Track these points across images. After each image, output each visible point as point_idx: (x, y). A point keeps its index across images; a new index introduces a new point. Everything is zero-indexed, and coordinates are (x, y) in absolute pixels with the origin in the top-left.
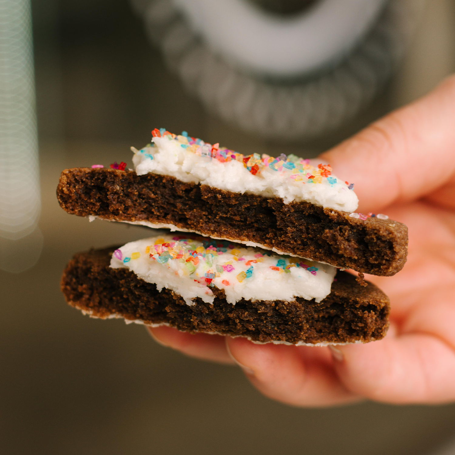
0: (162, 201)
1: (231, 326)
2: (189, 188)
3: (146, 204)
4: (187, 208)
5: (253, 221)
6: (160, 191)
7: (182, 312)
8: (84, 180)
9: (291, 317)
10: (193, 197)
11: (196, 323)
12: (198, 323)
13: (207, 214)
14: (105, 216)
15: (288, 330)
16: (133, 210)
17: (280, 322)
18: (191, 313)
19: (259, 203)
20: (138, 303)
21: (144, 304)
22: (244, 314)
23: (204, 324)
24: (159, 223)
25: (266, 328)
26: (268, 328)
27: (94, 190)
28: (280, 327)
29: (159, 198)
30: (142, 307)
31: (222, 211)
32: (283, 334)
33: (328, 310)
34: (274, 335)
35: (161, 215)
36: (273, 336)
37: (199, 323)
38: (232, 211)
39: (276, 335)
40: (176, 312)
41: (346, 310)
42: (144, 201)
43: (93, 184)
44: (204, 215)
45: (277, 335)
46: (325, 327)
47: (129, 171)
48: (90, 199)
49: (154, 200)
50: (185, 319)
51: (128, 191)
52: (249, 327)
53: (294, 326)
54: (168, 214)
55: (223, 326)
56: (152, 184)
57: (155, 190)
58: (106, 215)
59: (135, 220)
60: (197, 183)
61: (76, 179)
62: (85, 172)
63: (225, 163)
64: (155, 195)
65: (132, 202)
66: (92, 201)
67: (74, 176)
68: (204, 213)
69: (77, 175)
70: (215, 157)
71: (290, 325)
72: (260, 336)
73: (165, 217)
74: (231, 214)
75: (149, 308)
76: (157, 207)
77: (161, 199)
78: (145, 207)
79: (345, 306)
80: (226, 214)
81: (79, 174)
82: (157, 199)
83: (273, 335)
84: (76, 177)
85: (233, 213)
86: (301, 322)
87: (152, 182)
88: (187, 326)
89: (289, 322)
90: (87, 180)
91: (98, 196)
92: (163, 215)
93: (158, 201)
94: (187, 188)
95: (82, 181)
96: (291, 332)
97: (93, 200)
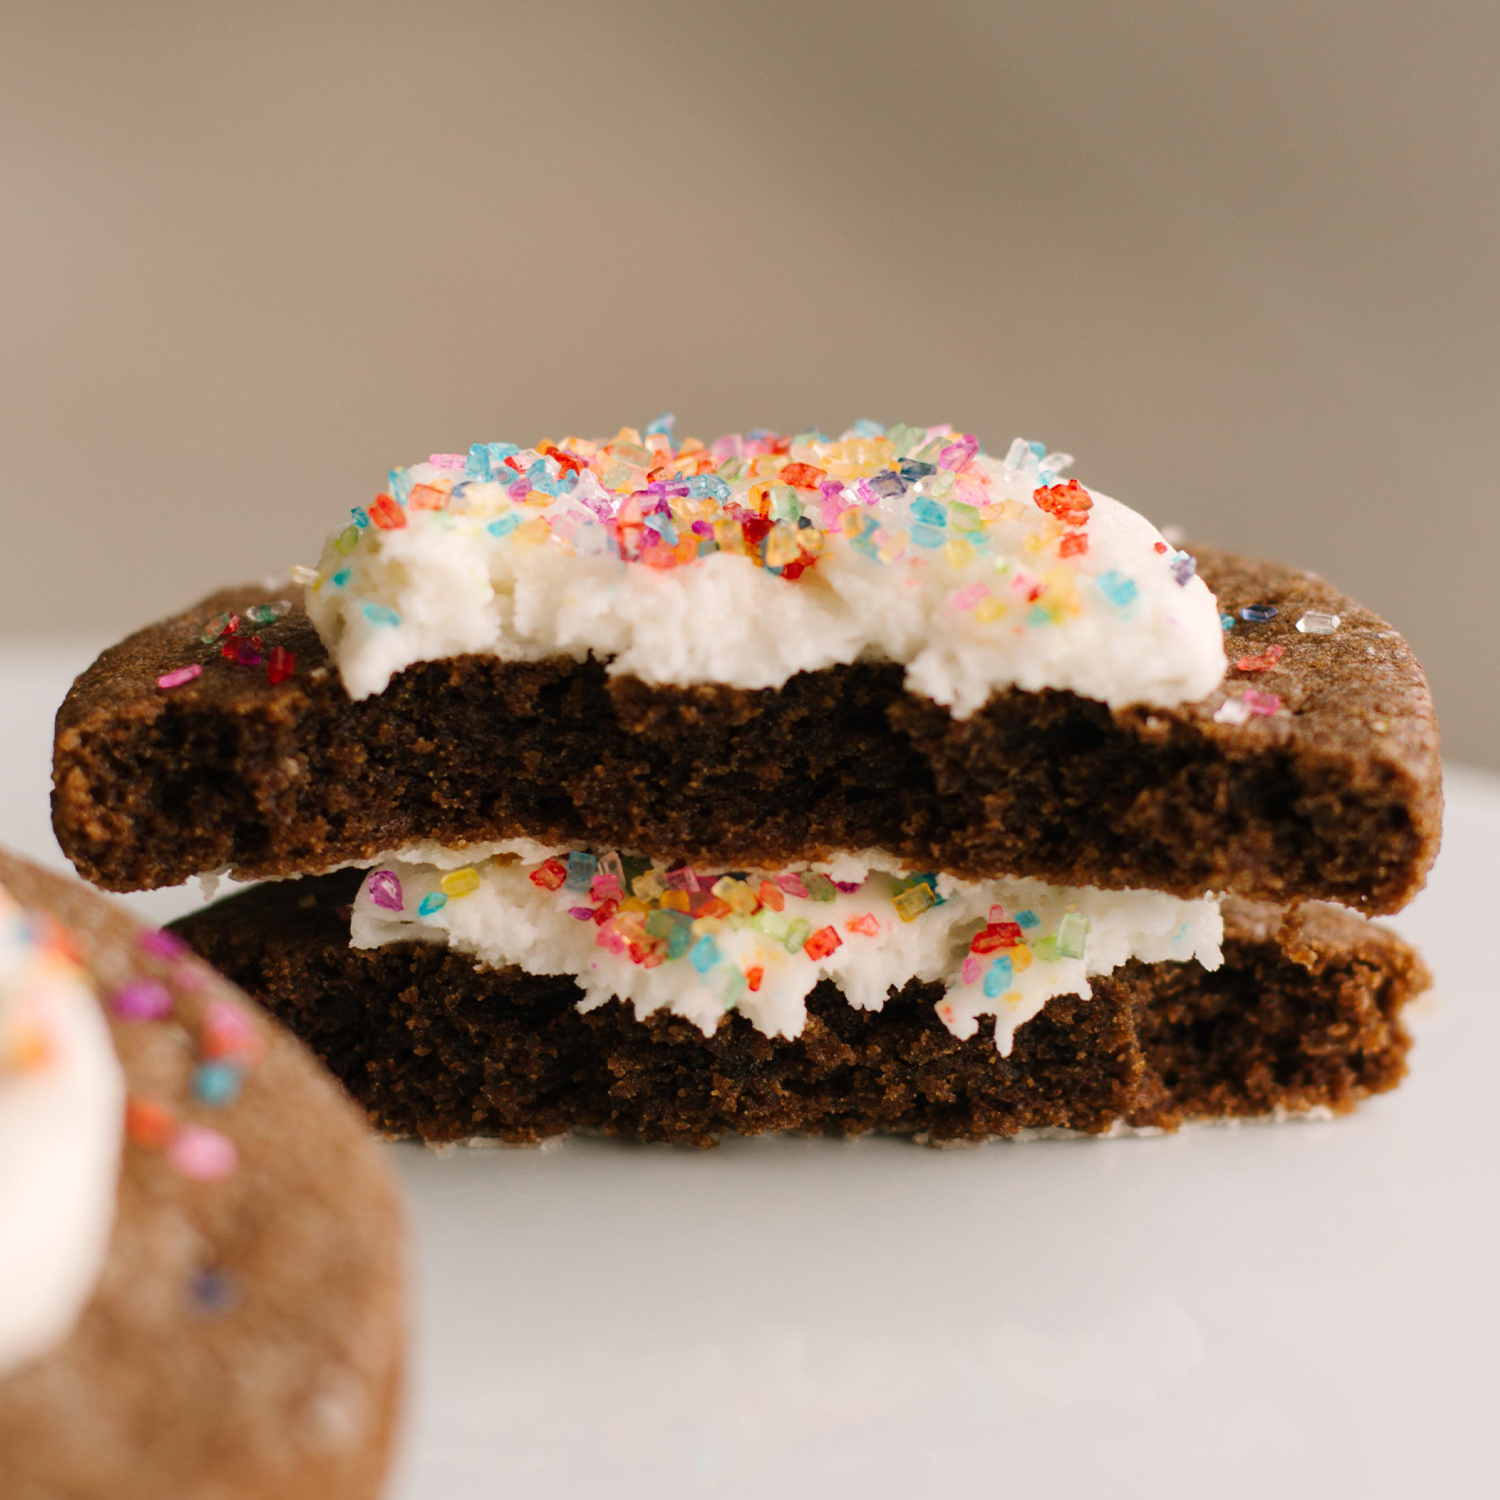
0: (462, 754)
1: (861, 1094)
2: (556, 681)
3: (401, 778)
4: (564, 757)
5: (831, 762)
6: (446, 718)
7: (668, 1070)
8: (148, 754)
9: (1090, 1035)
10: (579, 716)
11: (734, 1101)
12: (738, 1100)
13: (647, 771)
14: (260, 868)
15: (1075, 1082)
16: (359, 820)
17: (1044, 1053)
18: (706, 1067)
19: (842, 695)
20: (481, 1068)
21: (501, 1066)
22: (918, 1040)
23: (761, 1100)
24: (472, 844)
25: (996, 1083)
26: (1001, 1082)
27: (197, 788)
28: (1046, 1074)
29: (451, 748)
30: (498, 1079)
31: (706, 755)
32: (1056, 1101)
33: (1193, 998)
34: (1027, 1105)
35: (469, 806)
36: (1021, 1112)
37: (743, 1098)
38: (746, 746)
39: (1034, 1106)
40: (646, 1071)
41: (1267, 991)
42: (392, 772)
43: (186, 766)
44: (640, 778)
45: (1038, 1105)
46: (1184, 1061)
47: (311, 679)
48: (192, 826)
49: (432, 760)
50: (681, 1093)
51: (328, 755)
52: (936, 1087)
53: (1095, 1066)
54: (497, 796)
55: (830, 1099)
56: (407, 696)
57: (423, 716)
58: (265, 866)
59: (377, 851)
60: (582, 658)
61: (116, 765)
62: (141, 720)
63: (680, 569)
64: (429, 737)
65: (352, 789)
66: (199, 832)
67: (105, 750)
68: (636, 771)
69: (117, 744)
70: (635, 559)
71: (1079, 1063)
72: (975, 1118)
73: (485, 810)
74: (743, 761)
75: (522, 1077)
76: (449, 779)
77: (457, 746)
78: (402, 790)
79: (1258, 975)
80: (726, 761)
81: (122, 735)
82: (442, 753)
83: (1020, 1107)
84: (117, 754)
85: (749, 755)
86: (1125, 1048)
87: (406, 691)
88: (688, 1121)
89: (1080, 1050)
90: (160, 754)
91: (218, 807)
92: (477, 803)
93: (446, 759)
94: (545, 681)
95: (142, 761)
96: (1086, 1090)
97: (205, 828)
